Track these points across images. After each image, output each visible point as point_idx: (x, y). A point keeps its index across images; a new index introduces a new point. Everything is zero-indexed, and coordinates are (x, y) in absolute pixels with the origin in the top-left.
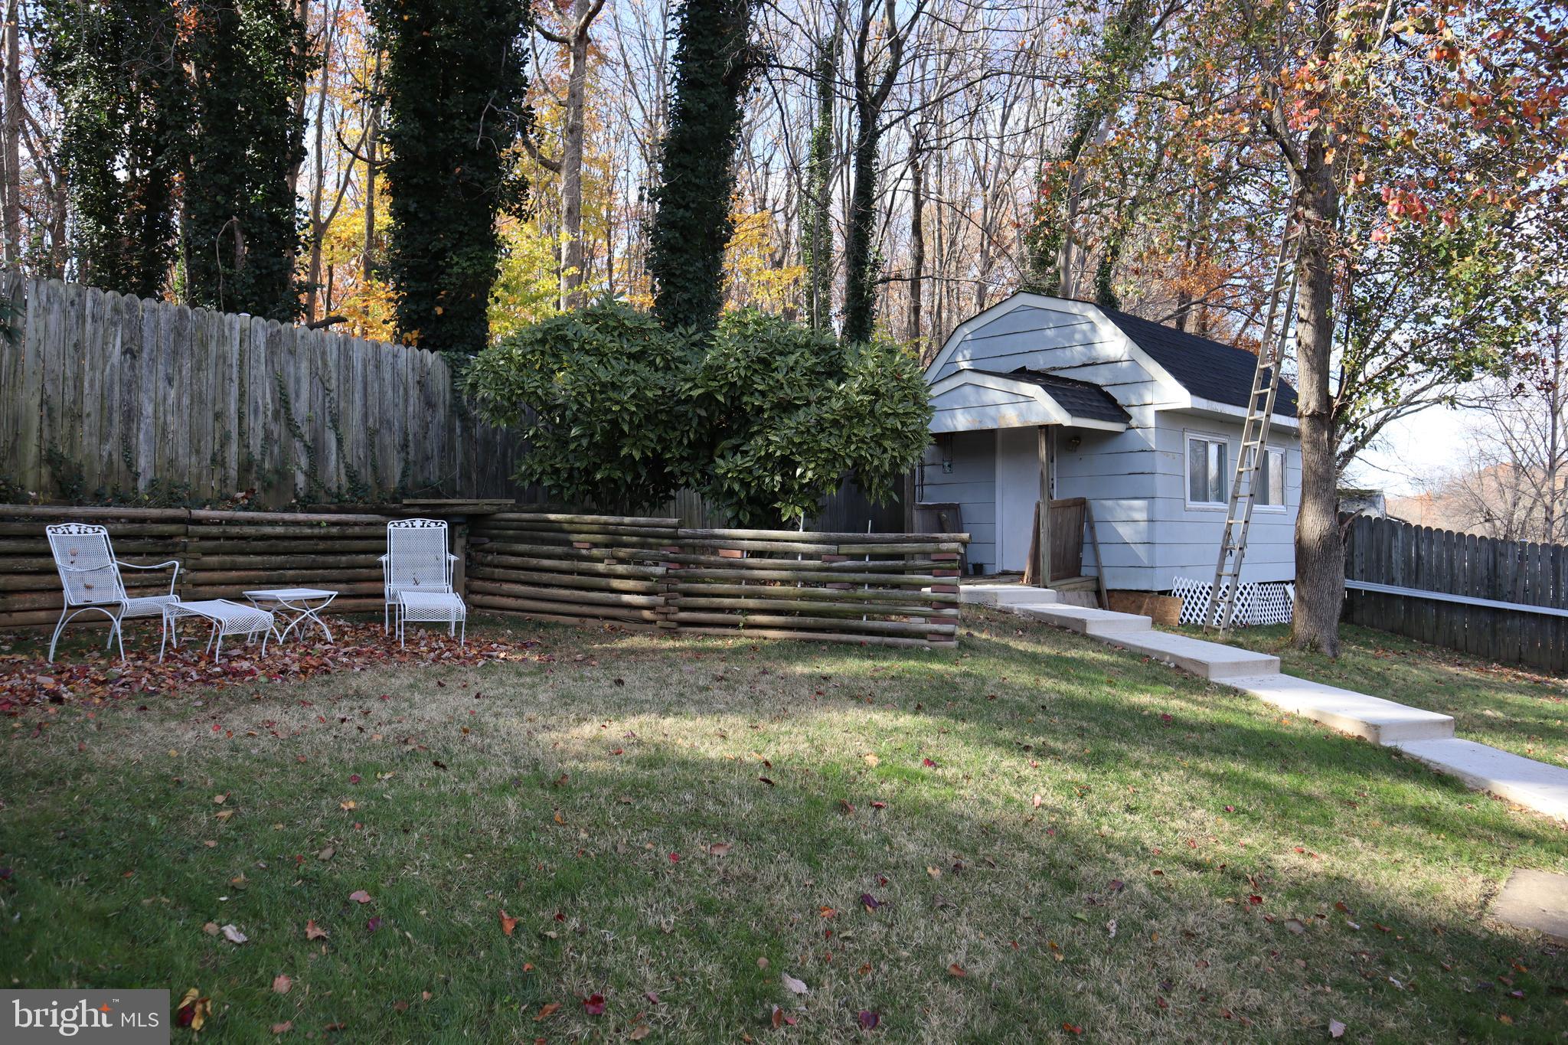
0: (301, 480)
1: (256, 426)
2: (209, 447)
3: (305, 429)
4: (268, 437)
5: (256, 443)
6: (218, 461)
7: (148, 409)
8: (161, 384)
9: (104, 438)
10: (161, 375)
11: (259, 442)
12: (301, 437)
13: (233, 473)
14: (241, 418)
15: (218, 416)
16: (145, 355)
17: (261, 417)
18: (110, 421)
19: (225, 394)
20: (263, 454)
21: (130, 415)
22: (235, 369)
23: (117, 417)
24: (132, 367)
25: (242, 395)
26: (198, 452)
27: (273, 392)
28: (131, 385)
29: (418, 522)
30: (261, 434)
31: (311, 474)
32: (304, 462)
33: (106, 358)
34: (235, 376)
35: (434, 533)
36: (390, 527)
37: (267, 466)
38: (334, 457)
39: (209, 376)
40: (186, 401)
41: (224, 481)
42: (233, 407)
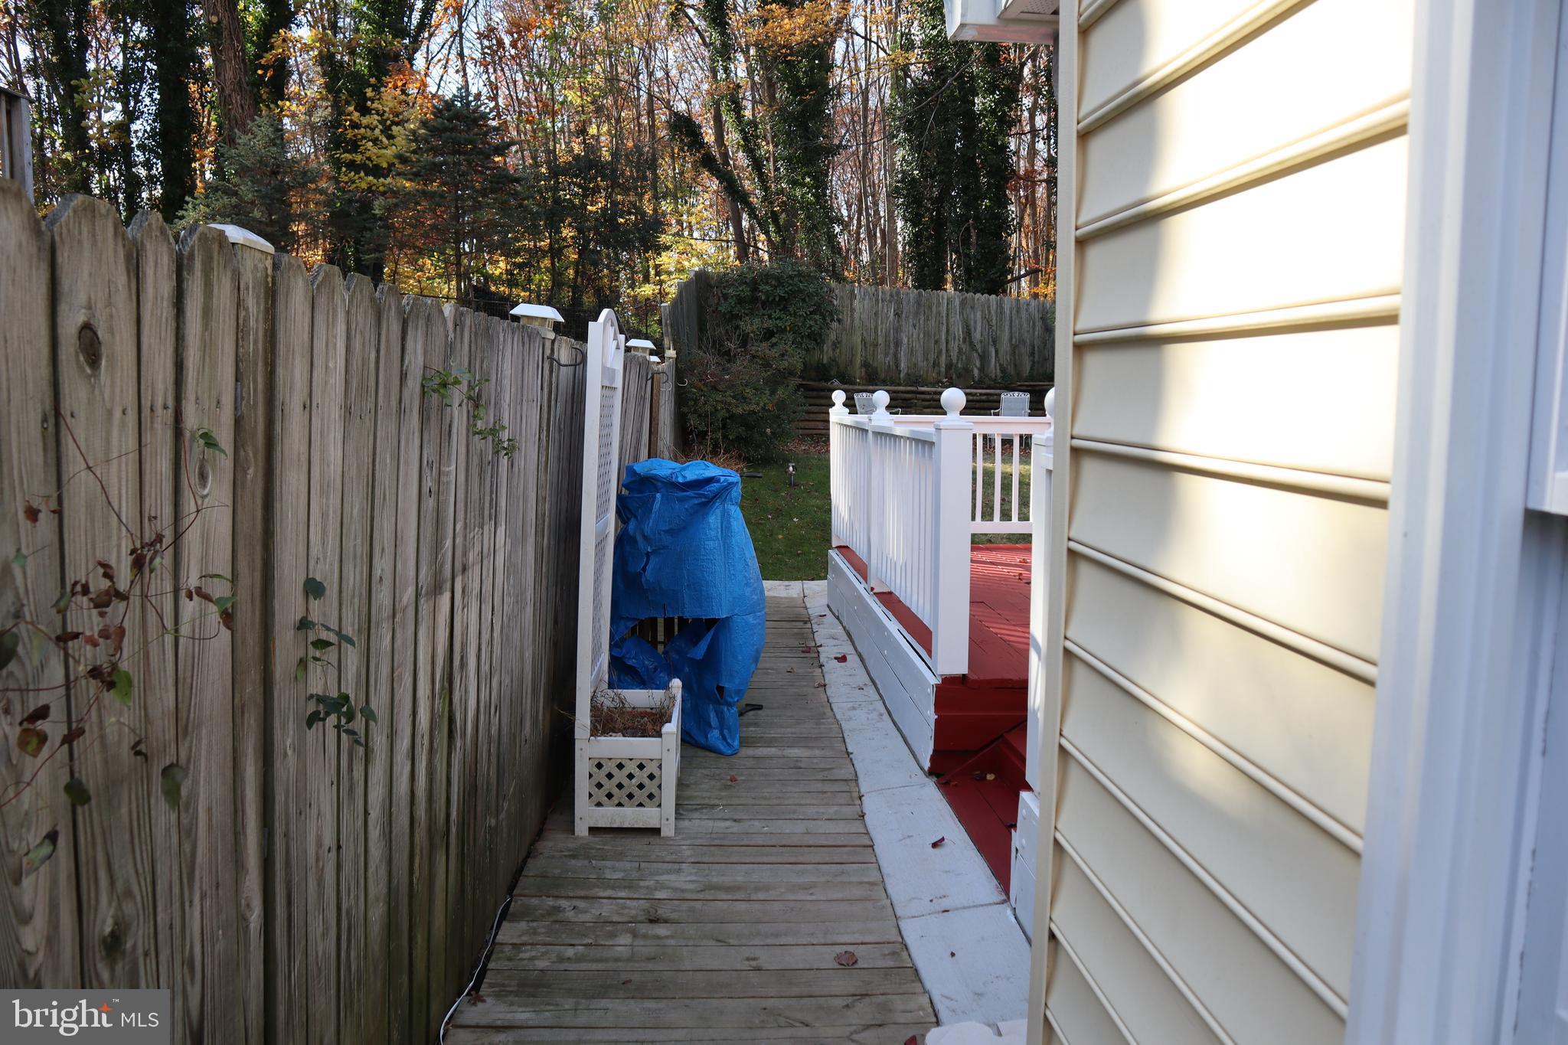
0: (976, 372)
1: (954, 347)
2: (932, 357)
3: (978, 346)
4: (960, 351)
5: (954, 354)
6: (936, 364)
7: (905, 340)
8: (911, 328)
9: (886, 355)
10: (911, 324)
11: (956, 354)
12: (977, 351)
13: (943, 369)
14: (947, 343)
15: (936, 342)
16: (904, 315)
17: (957, 341)
18: (889, 346)
19: (940, 331)
20: (958, 360)
21: (898, 344)
22: (945, 318)
23: (892, 345)
24: (898, 322)
25: (948, 331)
26: (927, 360)
27: (963, 328)
28: (898, 330)
29: (1016, 394)
30: (956, 349)
31: (982, 369)
32: (978, 363)
33: (888, 318)
34: (944, 322)
35: (1023, 401)
36: (1002, 396)
37: (959, 365)
38: (993, 360)
39: (932, 323)
40: (922, 335)
41: (939, 373)
42: (943, 337)
